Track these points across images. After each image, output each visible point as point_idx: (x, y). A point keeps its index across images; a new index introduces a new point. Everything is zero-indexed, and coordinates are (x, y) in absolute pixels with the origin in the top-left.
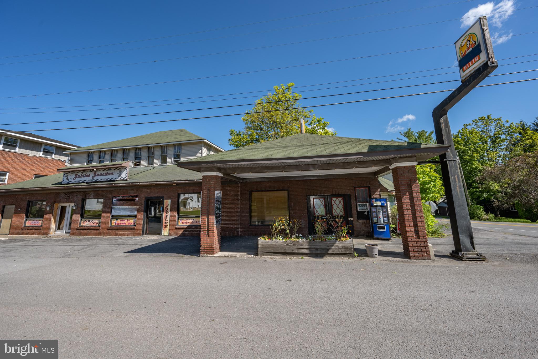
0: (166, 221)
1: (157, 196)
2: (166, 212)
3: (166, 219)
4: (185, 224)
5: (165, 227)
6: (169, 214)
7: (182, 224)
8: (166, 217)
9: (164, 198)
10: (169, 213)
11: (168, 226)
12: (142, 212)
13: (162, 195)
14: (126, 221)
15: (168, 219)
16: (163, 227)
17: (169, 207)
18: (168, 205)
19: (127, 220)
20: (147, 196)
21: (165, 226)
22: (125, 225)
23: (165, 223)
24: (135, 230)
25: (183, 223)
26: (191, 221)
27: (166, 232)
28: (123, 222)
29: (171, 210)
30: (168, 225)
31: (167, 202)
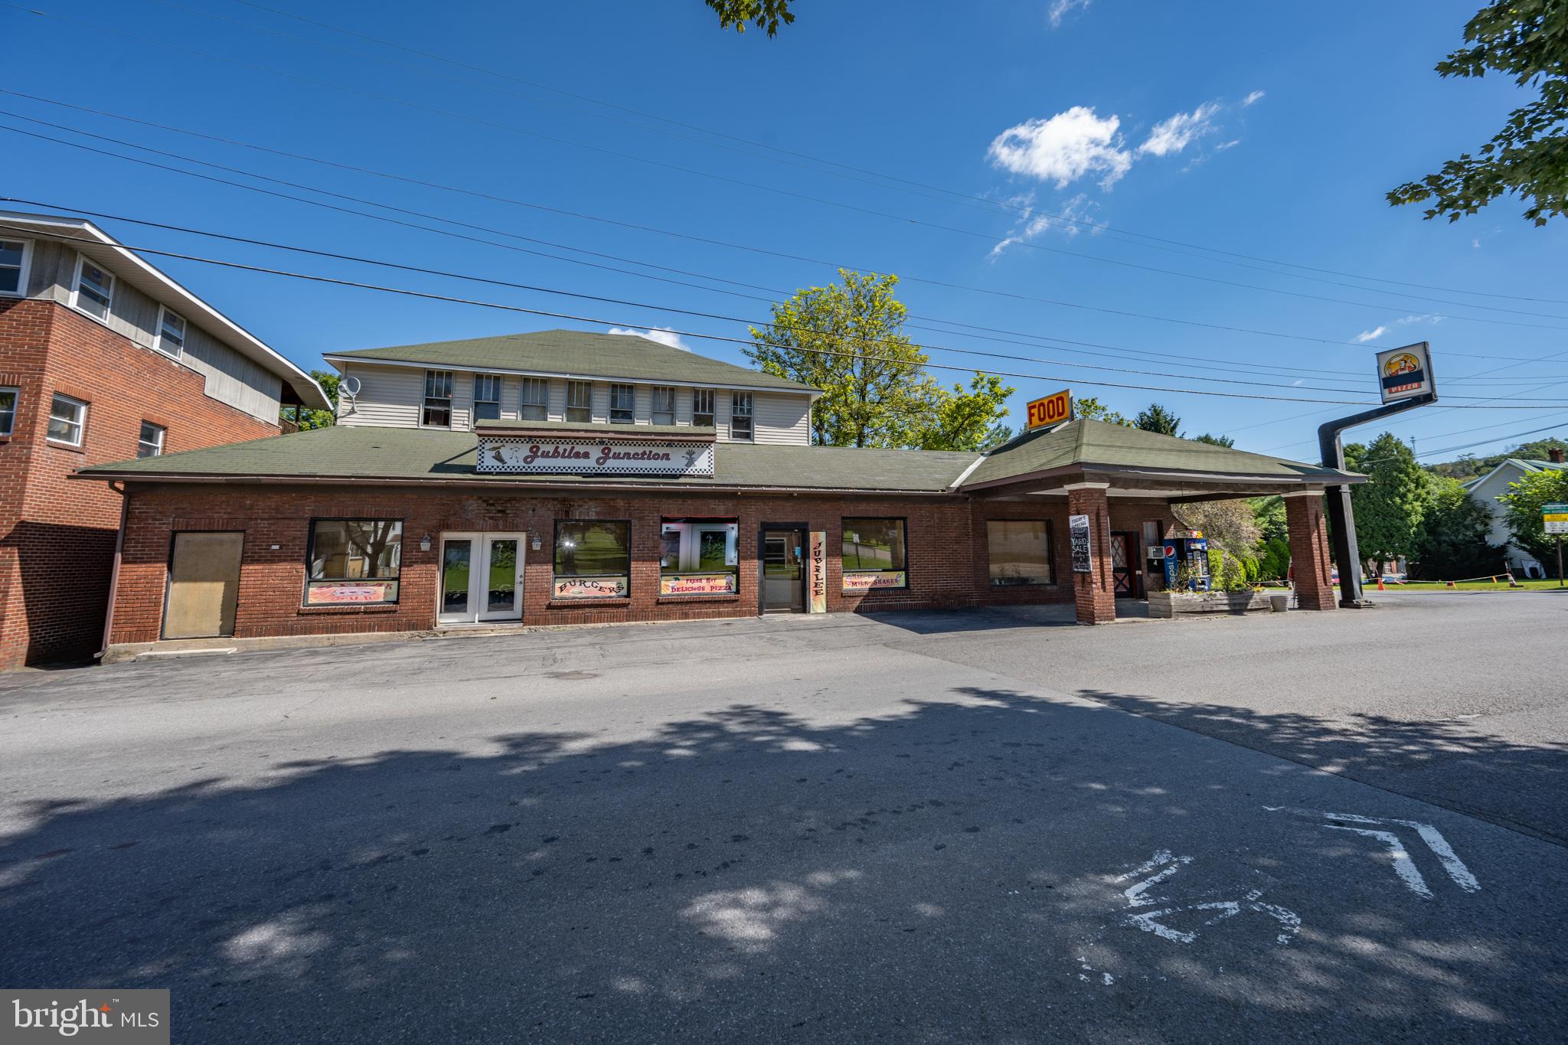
0: (817, 579)
1: (790, 521)
2: (816, 560)
3: (817, 575)
4: (859, 587)
5: (817, 593)
6: (823, 565)
7: (850, 587)
8: (817, 570)
9: (810, 527)
10: (824, 561)
11: (824, 592)
12: (754, 558)
13: (803, 521)
14: (704, 581)
15: (823, 574)
16: (812, 593)
17: (823, 548)
18: (820, 544)
19: (708, 579)
20: (763, 520)
21: (816, 591)
22: (701, 591)
23: (816, 584)
24: (737, 603)
25: (854, 584)
26: (872, 579)
27: (820, 605)
28: (696, 585)
29: (828, 555)
30: (824, 588)
31: (817, 537)
